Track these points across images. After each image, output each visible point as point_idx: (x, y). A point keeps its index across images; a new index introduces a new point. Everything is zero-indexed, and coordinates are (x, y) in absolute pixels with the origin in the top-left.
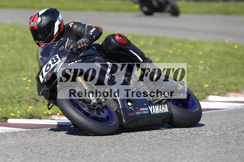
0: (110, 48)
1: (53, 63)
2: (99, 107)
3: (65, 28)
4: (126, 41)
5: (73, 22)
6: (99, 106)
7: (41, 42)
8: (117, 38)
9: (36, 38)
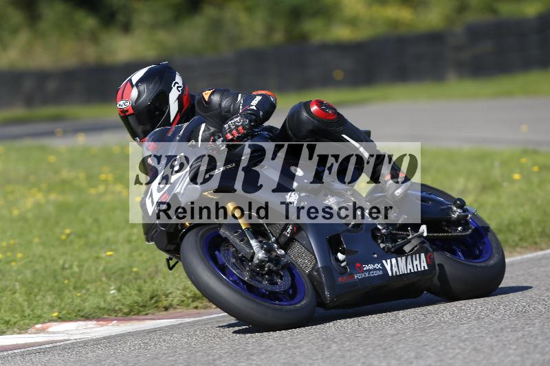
2: (271, 268)
3: (196, 102)
6: (272, 266)
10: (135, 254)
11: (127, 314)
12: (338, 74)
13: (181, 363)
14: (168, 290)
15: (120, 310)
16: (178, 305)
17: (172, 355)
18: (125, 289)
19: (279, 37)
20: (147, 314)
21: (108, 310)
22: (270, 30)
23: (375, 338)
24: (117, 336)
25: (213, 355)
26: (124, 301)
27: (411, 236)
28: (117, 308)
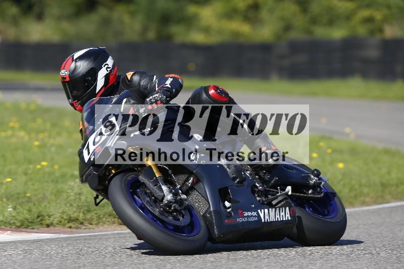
2: (176, 208)
3: (121, 81)
4: (227, 97)
6: (177, 206)
7: (76, 103)
10: (30, 183)
11: (18, 227)
12: (192, 67)
13: (55, 267)
14: (51, 212)
15: (14, 223)
16: (57, 224)
17: (49, 260)
18: (19, 209)
19: (151, 35)
20: (33, 229)
21: (6, 222)
22: (145, 29)
23: (200, 263)
24: (11, 242)
25: (79, 264)
26: (18, 217)
27: (279, 194)
28: (12, 222)
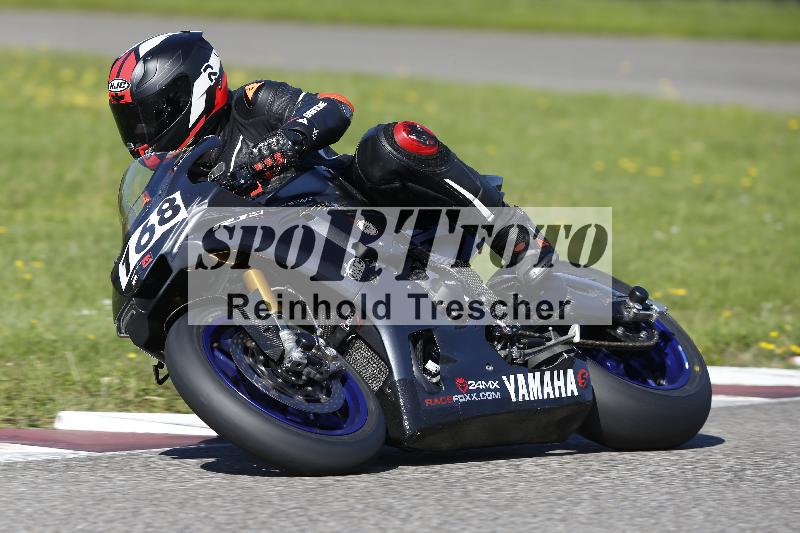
0: (377, 173)
1: (163, 222)
3: (233, 102)
4: (432, 146)
5: (259, 80)
6: (314, 372)
7: (145, 150)
8: (402, 136)
9: (129, 134)
27: (553, 342)
